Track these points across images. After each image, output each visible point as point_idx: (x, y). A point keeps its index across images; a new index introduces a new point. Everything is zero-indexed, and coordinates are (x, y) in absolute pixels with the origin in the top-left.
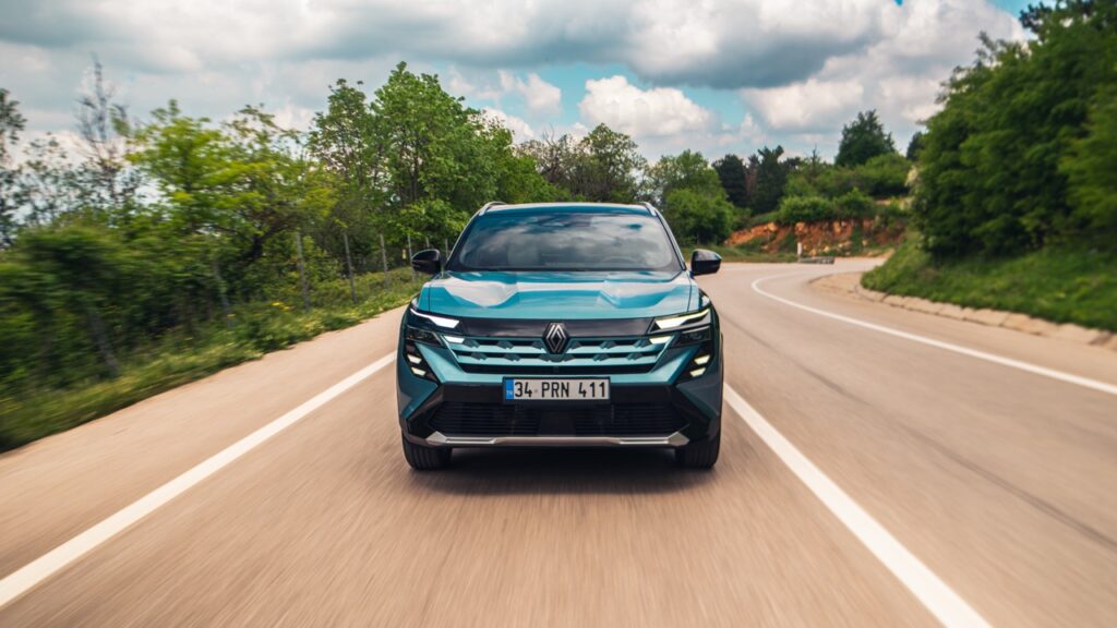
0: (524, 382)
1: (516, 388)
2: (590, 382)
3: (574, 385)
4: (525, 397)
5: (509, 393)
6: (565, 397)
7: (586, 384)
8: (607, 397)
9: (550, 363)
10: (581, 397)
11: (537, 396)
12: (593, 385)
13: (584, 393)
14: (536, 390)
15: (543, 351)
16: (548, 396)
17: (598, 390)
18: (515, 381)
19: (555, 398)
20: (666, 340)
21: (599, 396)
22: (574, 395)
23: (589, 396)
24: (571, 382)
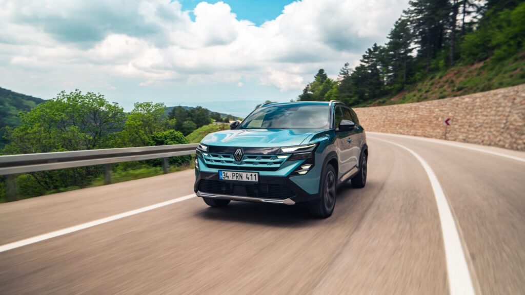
0: (226, 172)
1: (223, 174)
2: (251, 174)
3: (244, 175)
4: (226, 178)
5: (221, 176)
6: (241, 180)
7: (249, 174)
8: (257, 180)
9: (236, 165)
10: (247, 180)
11: (230, 179)
12: (251, 175)
13: (248, 178)
14: (230, 176)
15: (233, 160)
16: (235, 179)
17: (254, 177)
18: (223, 172)
19: (237, 180)
20: (286, 157)
21: (254, 180)
22: (245, 179)
23: (250, 180)
24: (243, 173)
